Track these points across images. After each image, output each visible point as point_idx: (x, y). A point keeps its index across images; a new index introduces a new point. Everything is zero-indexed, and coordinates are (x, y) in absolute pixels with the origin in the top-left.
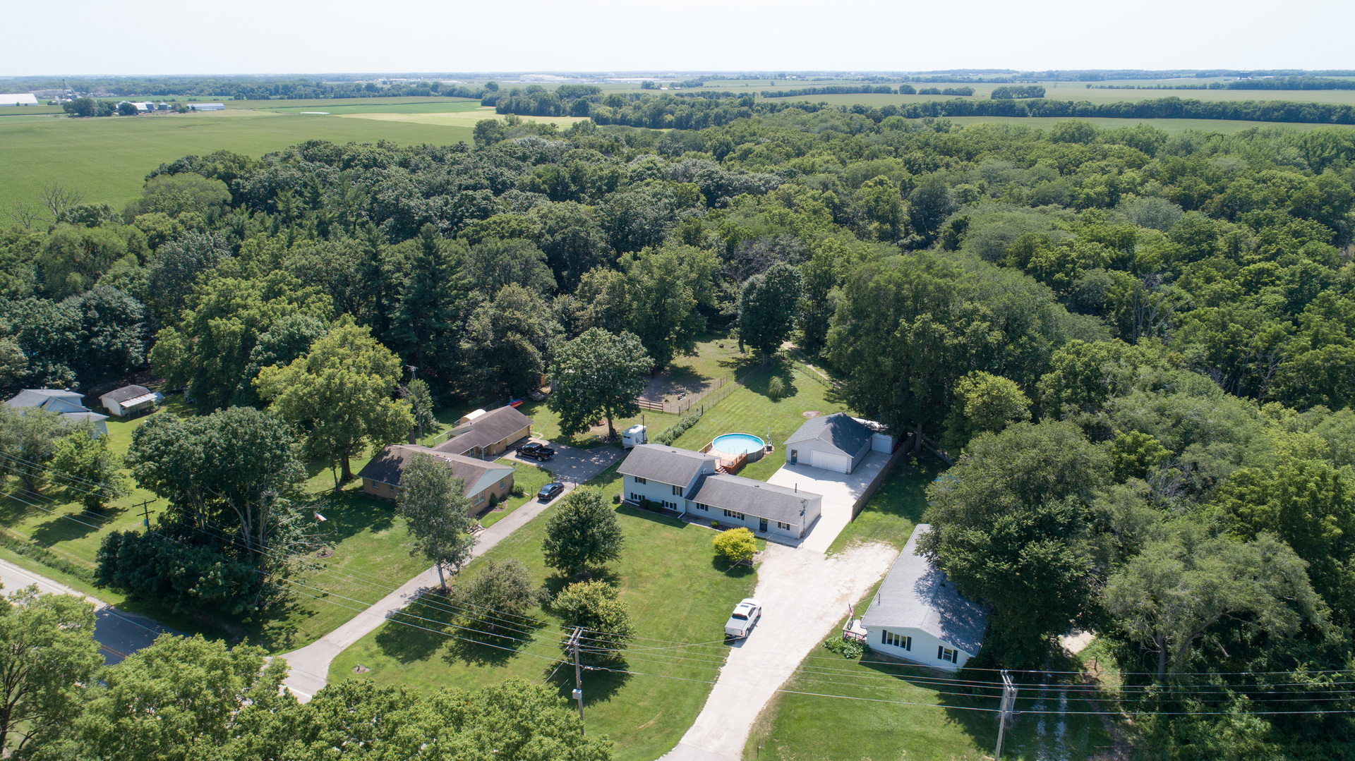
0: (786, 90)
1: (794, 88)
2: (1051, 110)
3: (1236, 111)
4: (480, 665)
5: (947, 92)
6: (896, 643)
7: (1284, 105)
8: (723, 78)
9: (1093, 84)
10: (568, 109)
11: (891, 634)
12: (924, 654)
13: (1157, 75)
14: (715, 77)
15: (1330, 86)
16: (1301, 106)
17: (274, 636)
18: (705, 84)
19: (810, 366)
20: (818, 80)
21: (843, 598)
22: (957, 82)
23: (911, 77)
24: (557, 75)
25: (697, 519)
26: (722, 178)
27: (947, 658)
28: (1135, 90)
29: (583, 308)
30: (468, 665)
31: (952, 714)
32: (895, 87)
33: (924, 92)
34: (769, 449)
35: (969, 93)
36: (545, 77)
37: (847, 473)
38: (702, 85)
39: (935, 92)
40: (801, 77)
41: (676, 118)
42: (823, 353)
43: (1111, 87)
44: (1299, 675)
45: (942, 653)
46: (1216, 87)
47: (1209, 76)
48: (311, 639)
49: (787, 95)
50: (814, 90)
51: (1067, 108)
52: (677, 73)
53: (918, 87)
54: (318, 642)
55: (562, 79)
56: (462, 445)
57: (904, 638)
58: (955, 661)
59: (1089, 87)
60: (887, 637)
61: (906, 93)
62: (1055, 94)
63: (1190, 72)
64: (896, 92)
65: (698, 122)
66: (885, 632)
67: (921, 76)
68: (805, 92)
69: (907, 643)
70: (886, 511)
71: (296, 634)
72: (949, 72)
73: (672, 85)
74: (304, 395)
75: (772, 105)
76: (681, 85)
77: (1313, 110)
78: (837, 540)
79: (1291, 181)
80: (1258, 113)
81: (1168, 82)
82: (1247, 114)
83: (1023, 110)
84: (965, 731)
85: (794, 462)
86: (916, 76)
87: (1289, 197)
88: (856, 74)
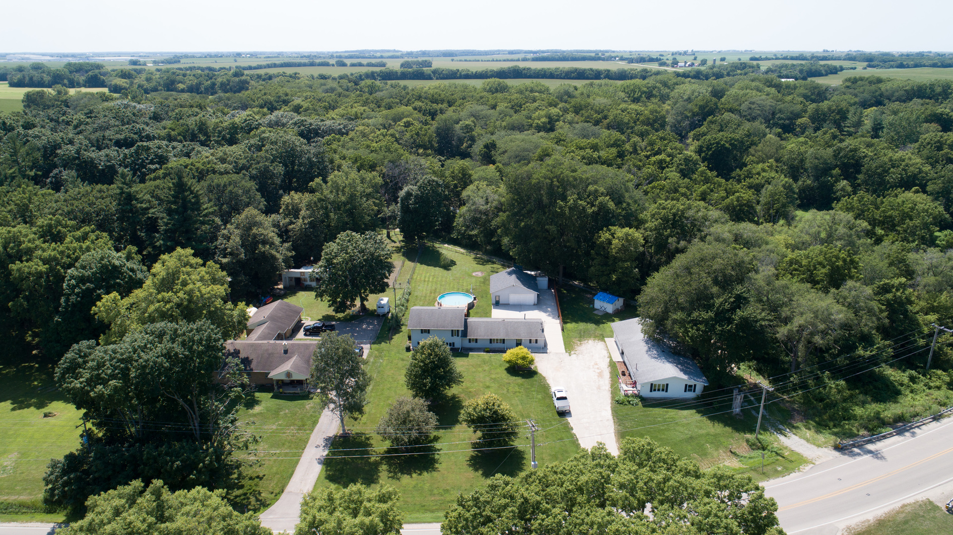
0: (254, 64)
1: (260, 63)
2: (447, 75)
3: (551, 73)
4: (420, 474)
5: (369, 65)
6: (659, 390)
7: (576, 70)
8: (194, 57)
9: (455, 58)
10: (81, 82)
11: (655, 385)
12: (676, 392)
13: (486, 53)
14: (186, 56)
15: (584, 59)
16: (585, 70)
17: (244, 502)
18: (182, 61)
19: (446, 245)
20: (269, 57)
21: (600, 375)
22: (367, 58)
23: (335, 55)
24: (43, 55)
25: (472, 350)
26: (311, 124)
27: (690, 390)
28: (480, 62)
29: (291, 223)
30: (411, 477)
31: (712, 419)
32: (332, 61)
33: (353, 65)
34: (475, 299)
35: (384, 65)
36: (32, 56)
37: (534, 305)
38: (179, 62)
39: (360, 65)
40: (253, 55)
41: (188, 87)
42: (454, 235)
43: (466, 61)
44: (860, 352)
45: (688, 388)
46: (525, 60)
47: (515, 53)
48: (277, 495)
49: (255, 68)
50: (275, 64)
51: (456, 73)
52: (150, 53)
53: (348, 62)
54: (283, 496)
55: (49, 58)
56: (269, 333)
57: (663, 385)
58: (694, 391)
59: (452, 60)
60: (653, 388)
61: (340, 66)
62: (439, 64)
63: (505, 51)
64: (333, 65)
65: (206, 89)
66: (652, 384)
67: (342, 54)
68: (269, 66)
69: (666, 388)
70: (576, 322)
71: (262, 495)
72: (356, 51)
73: (155, 62)
74: (168, 310)
75: (258, 75)
76: (163, 62)
77: (591, 72)
78: (565, 344)
79: (636, 110)
80: (563, 75)
81: (495, 57)
82: (558, 75)
83: (430, 75)
84: (725, 426)
85: (497, 304)
86: (338, 54)
87: (638, 120)
88: (292, 53)
